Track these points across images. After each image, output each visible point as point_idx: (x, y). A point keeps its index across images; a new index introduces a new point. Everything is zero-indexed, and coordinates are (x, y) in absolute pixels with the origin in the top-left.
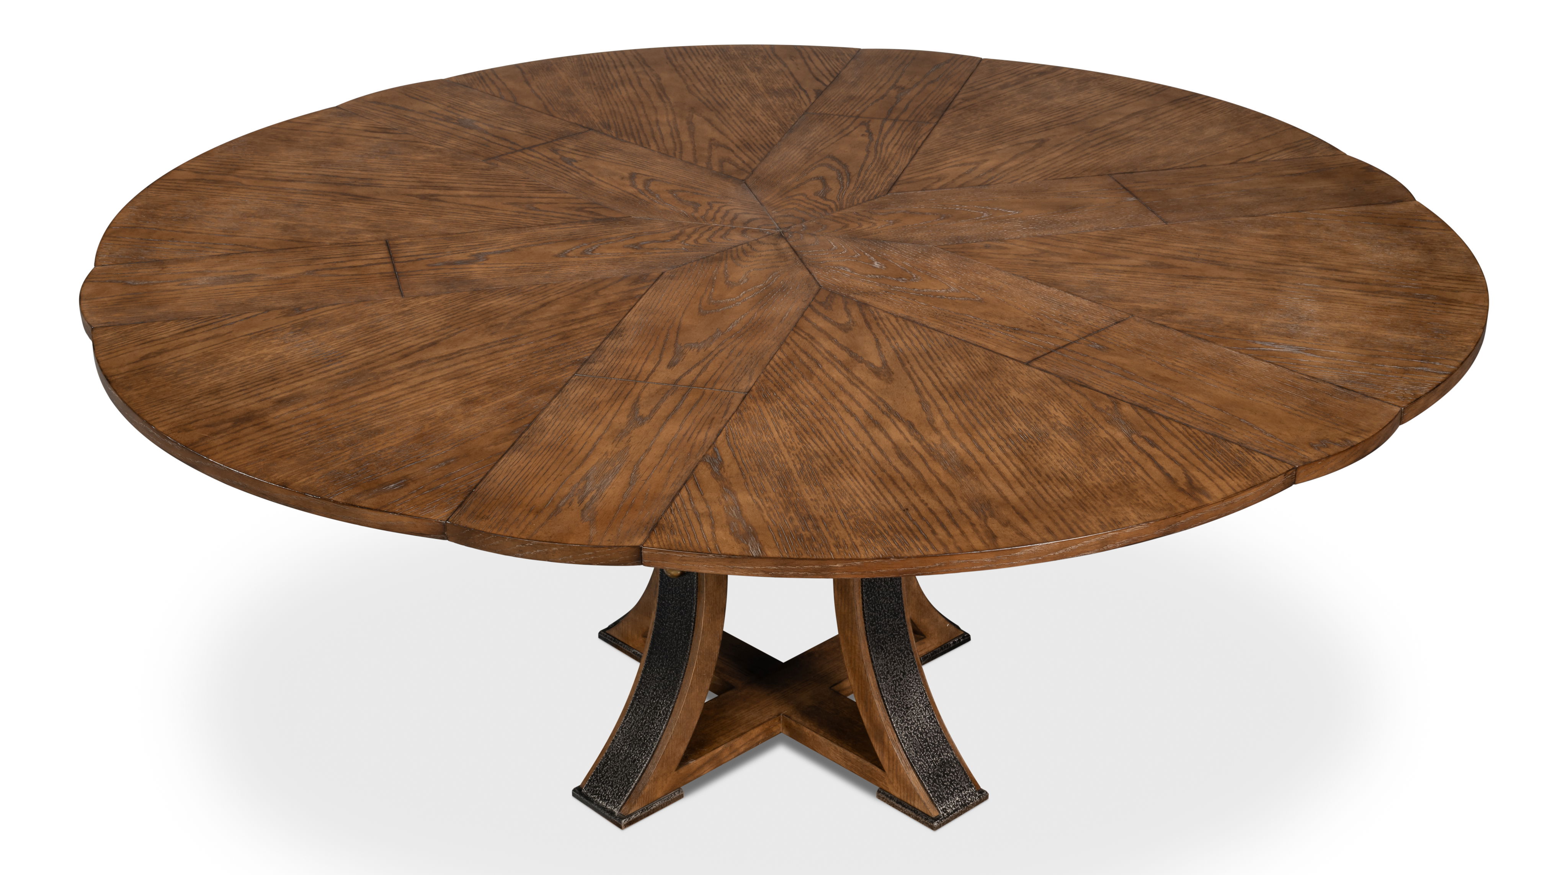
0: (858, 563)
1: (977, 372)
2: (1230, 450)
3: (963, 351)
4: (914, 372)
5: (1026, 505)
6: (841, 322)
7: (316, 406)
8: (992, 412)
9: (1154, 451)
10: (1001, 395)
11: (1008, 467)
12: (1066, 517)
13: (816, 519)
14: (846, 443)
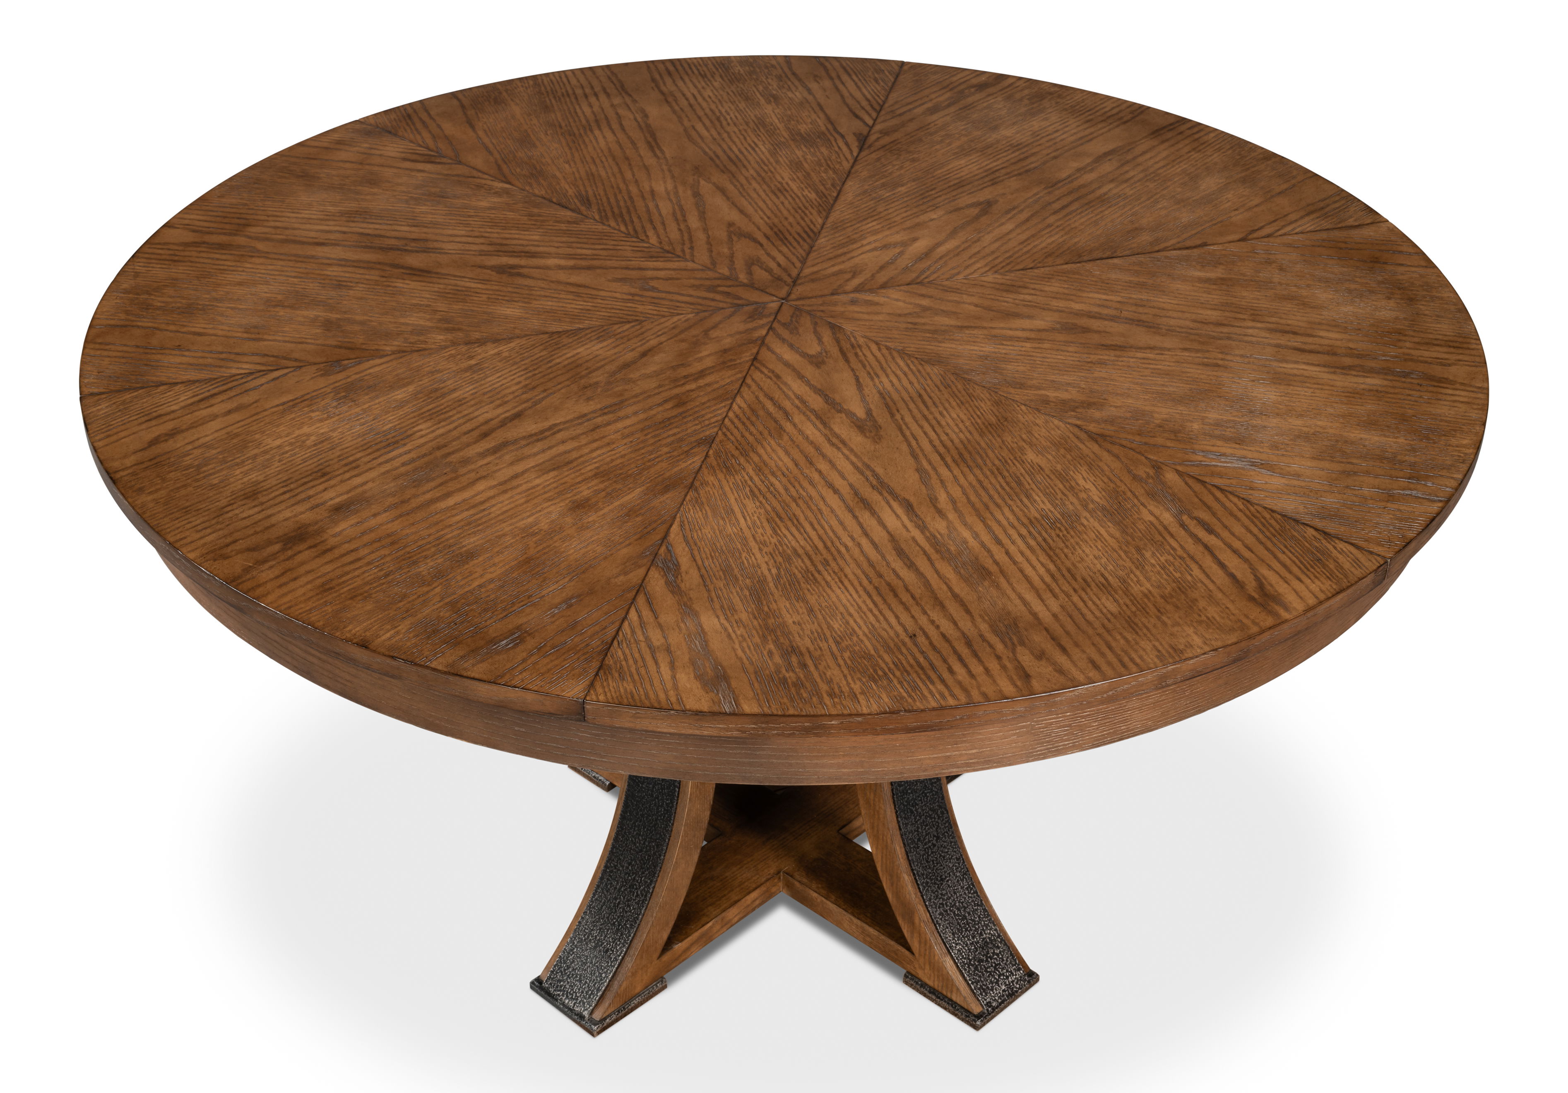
0: (860, 719)
1: (984, 424)
2: (1305, 537)
3: (963, 392)
4: (906, 424)
5: (1062, 626)
6: (812, 352)
7: (384, 515)
8: (1007, 483)
9: (1211, 540)
10: (1015, 458)
11: (1034, 568)
12: (1113, 644)
13: (802, 654)
14: (831, 534)
